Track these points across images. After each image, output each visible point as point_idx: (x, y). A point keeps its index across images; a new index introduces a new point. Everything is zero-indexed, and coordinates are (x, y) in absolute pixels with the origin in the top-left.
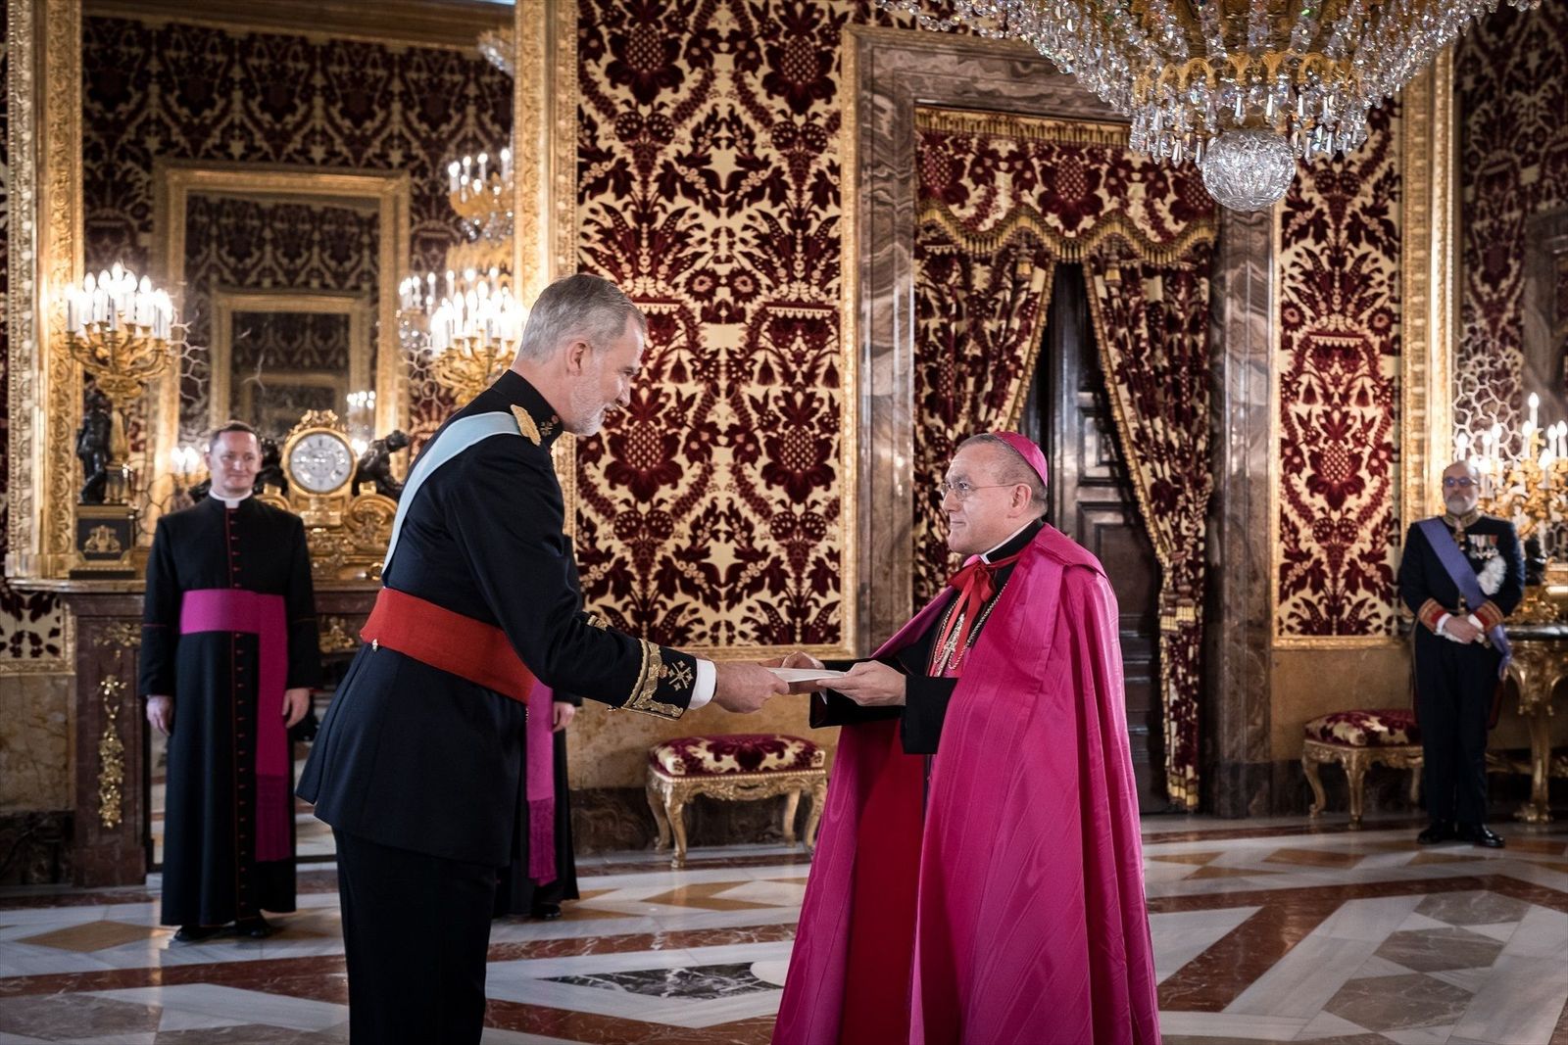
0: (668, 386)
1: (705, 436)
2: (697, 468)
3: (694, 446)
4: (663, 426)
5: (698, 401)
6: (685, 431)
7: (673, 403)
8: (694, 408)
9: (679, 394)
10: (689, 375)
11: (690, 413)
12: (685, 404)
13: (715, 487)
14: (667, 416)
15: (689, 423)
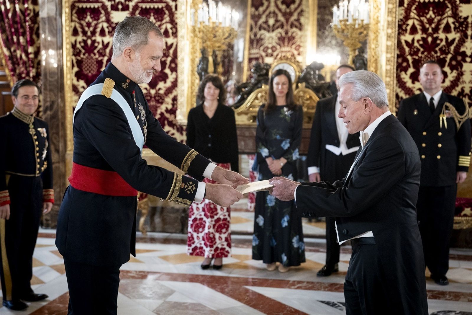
0: (442, 35)
1: (459, 58)
2: (455, 73)
3: (454, 63)
4: (439, 54)
5: (456, 41)
6: (450, 56)
7: (444, 43)
8: (455, 45)
9: (447, 39)
10: (452, 29)
11: (452, 48)
12: (449, 43)
13: (464, 82)
14: (441, 49)
15: (452, 52)
